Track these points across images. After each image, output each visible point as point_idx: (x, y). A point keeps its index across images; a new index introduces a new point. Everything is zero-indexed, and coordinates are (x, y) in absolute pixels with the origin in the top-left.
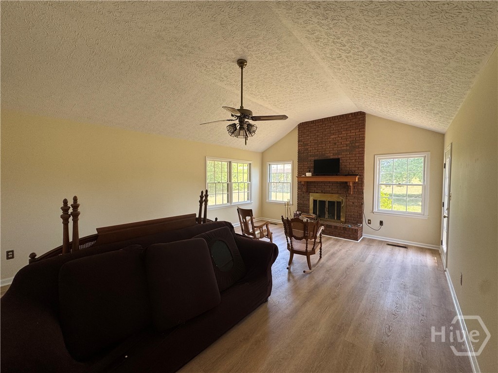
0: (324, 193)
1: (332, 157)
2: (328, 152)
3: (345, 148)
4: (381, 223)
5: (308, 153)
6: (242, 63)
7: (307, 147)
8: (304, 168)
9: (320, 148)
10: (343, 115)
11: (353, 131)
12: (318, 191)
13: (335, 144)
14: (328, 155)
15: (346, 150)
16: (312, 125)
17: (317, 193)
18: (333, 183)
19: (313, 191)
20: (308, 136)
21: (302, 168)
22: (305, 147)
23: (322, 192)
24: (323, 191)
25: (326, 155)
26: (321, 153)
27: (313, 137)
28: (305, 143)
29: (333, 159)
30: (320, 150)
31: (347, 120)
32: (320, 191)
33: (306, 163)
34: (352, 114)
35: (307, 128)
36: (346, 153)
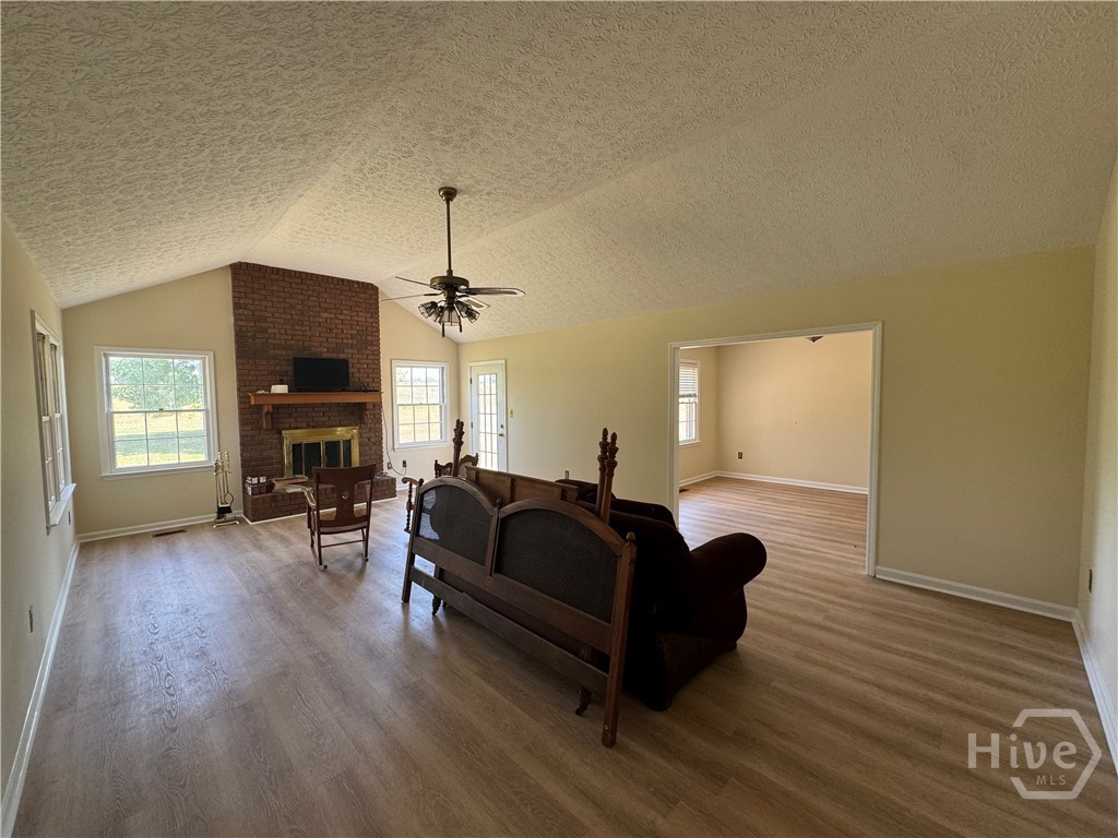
0: (313, 427)
1: (325, 356)
2: (317, 344)
3: (350, 341)
4: (404, 463)
5: (267, 339)
6: (449, 194)
7: (264, 325)
8: (258, 373)
9: (298, 333)
10: (343, 280)
11: (361, 314)
12: (299, 425)
13: (331, 330)
14: (318, 350)
15: (352, 346)
16: (273, 277)
17: (296, 428)
18: (330, 406)
19: (288, 426)
20: (265, 299)
21: (253, 373)
22: (258, 324)
23: (308, 426)
24: (312, 424)
25: (313, 349)
26: (301, 343)
27: (278, 305)
28: (257, 313)
29: (328, 360)
30: (299, 338)
31: (350, 290)
32: (304, 425)
33: (265, 363)
34: (358, 283)
35: (262, 281)
36: (353, 351)
